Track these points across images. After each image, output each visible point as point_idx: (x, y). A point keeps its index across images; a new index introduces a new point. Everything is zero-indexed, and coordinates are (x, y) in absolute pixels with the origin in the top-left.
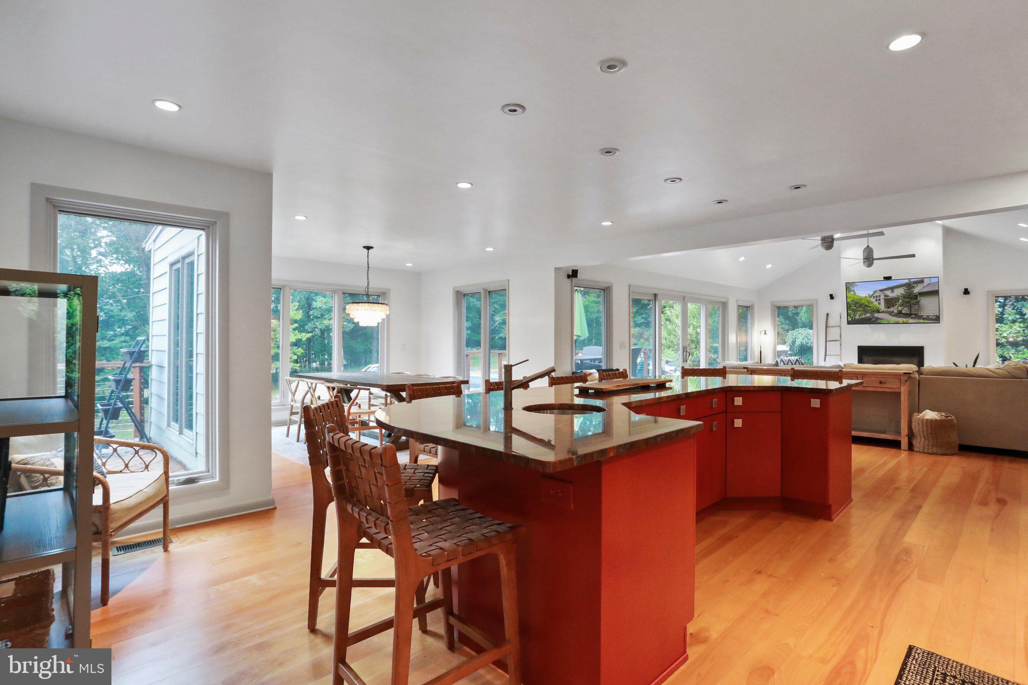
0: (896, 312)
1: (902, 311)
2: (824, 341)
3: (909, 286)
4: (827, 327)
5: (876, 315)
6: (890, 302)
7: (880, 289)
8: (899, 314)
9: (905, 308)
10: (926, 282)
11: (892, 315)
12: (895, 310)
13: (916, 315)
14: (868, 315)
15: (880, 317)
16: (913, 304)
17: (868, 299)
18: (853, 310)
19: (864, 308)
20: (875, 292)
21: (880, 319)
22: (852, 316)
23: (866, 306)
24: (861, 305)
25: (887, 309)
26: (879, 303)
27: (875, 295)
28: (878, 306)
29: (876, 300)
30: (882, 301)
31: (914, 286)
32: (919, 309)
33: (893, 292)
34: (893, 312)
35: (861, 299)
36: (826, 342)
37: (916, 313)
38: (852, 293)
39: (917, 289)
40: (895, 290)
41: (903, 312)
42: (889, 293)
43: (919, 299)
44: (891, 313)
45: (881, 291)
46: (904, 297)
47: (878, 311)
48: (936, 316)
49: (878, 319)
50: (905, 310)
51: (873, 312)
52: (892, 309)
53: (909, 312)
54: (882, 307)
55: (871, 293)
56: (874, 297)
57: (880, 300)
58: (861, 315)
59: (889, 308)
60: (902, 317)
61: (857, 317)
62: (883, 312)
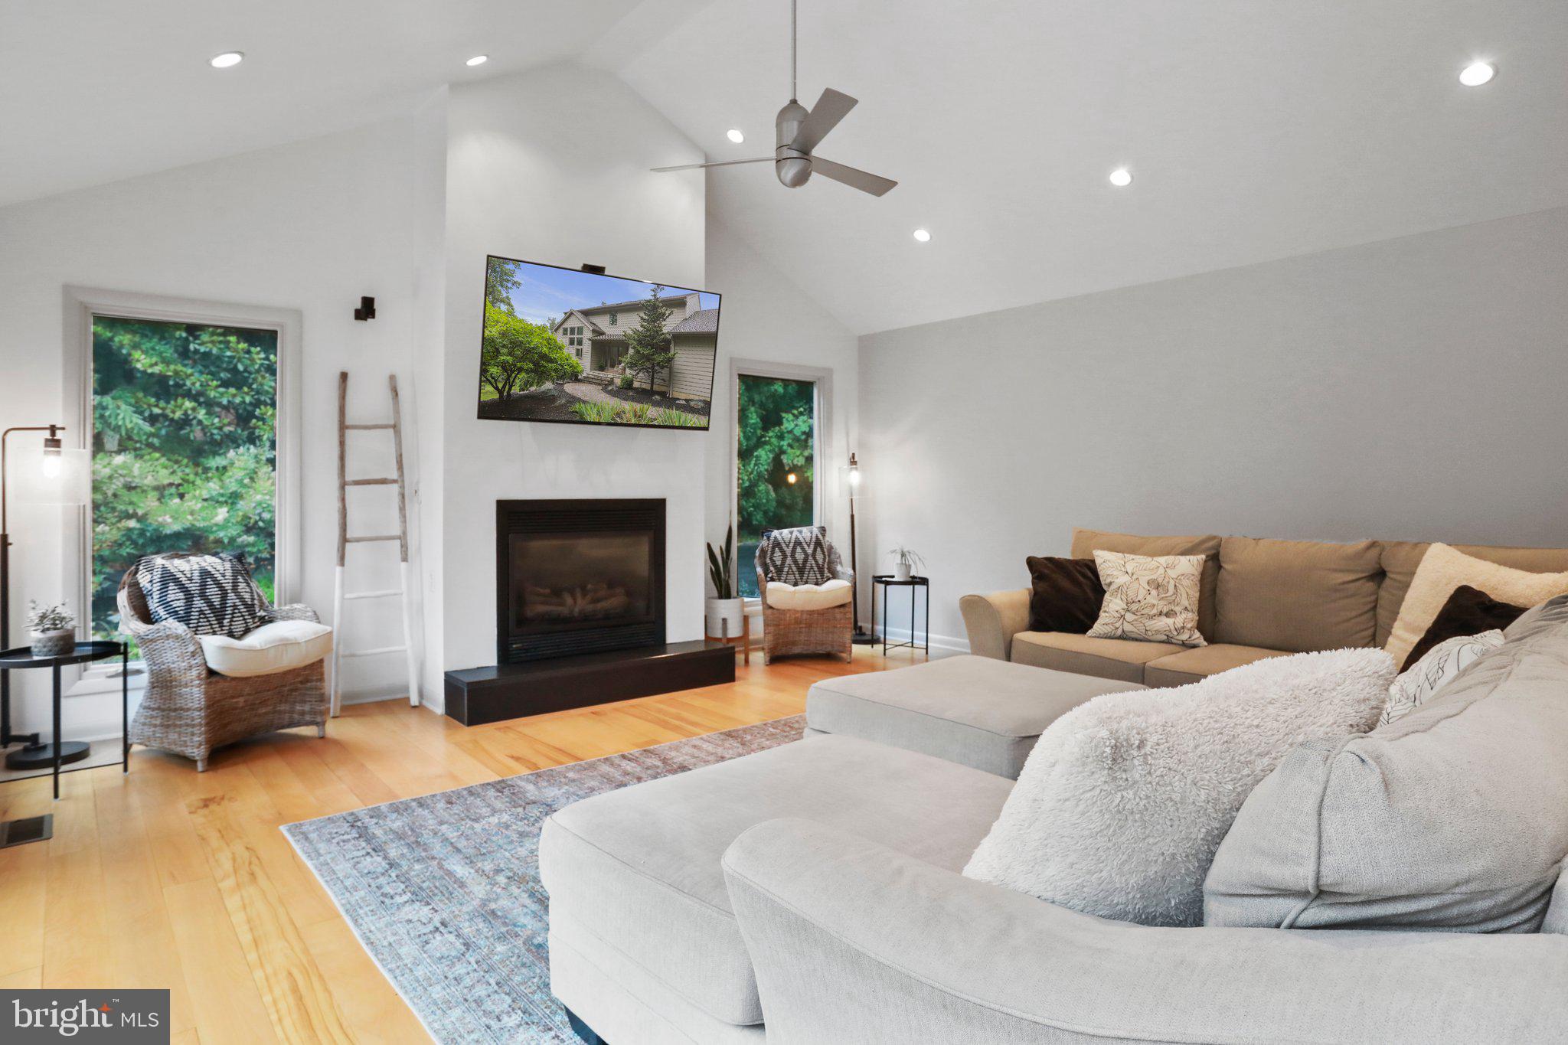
0: (618, 382)
1: (632, 381)
2: (335, 483)
3: (654, 310)
4: (343, 427)
5: (570, 388)
6: (606, 352)
7: (580, 309)
8: (627, 390)
9: (641, 374)
10: (692, 305)
11: (610, 393)
12: (614, 375)
13: (663, 394)
14: (548, 385)
15: (579, 395)
16: (658, 364)
17: (549, 334)
18: (504, 367)
19: (536, 364)
20: (569, 315)
21: (579, 400)
22: (500, 386)
23: (544, 357)
24: (529, 351)
25: (596, 373)
26: (579, 353)
27: (567, 325)
28: (574, 359)
29: (572, 342)
30: (587, 347)
31: (664, 314)
32: (671, 379)
33: (614, 322)
34: (611, 382)
35: (529, 332)
36: (343, 486)
37: (663, 389)
38: (504, 307)
39: (671, 324)
40: (620, 318)
41: (636, 385)
42: (603, 322)
43: (672, 352)
44: (606, 386)
45: (587, 313)
46: (640, 342)
47: (575, 378)
48: (705, 402)
49: (574, 399)
50: (641, 381)
51: (562, 377)
52: (609, 374)
53: (648, 387)
54: (585, 365)
55: (559, 317)
56: (565, 330)
57: (580, 342)
58: (527, 384)
59: (602, 369)
60: (633, 399)
61: (516, 390)
62: (587, 380)
